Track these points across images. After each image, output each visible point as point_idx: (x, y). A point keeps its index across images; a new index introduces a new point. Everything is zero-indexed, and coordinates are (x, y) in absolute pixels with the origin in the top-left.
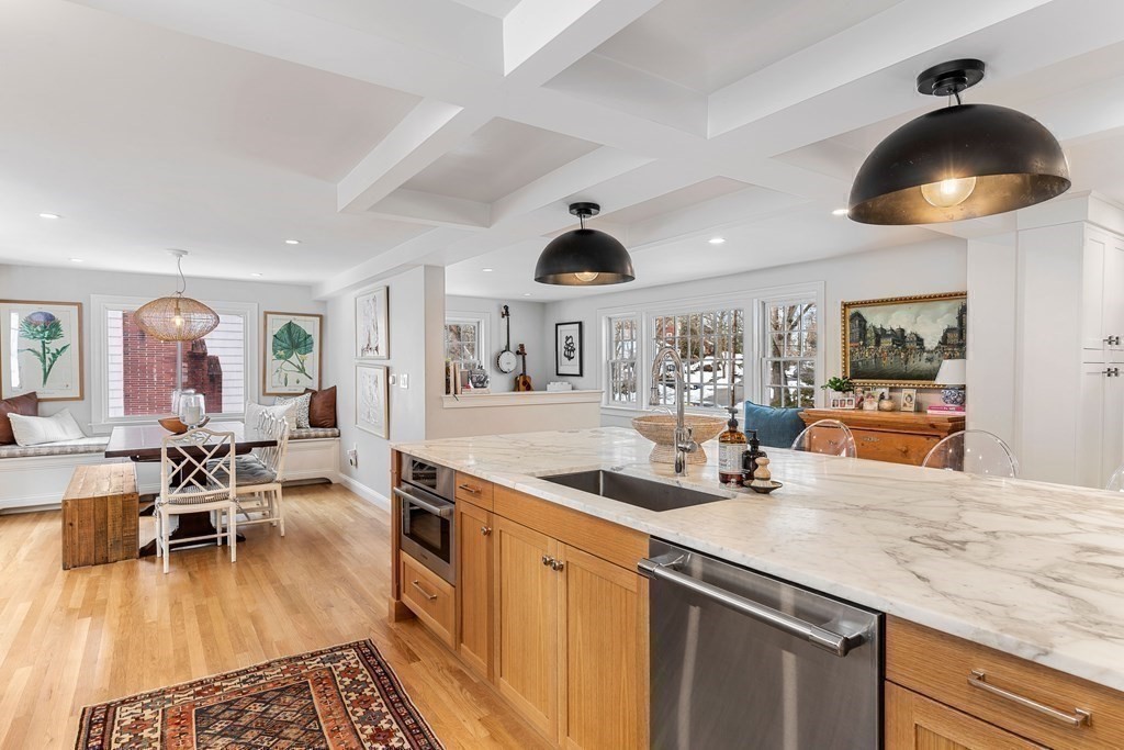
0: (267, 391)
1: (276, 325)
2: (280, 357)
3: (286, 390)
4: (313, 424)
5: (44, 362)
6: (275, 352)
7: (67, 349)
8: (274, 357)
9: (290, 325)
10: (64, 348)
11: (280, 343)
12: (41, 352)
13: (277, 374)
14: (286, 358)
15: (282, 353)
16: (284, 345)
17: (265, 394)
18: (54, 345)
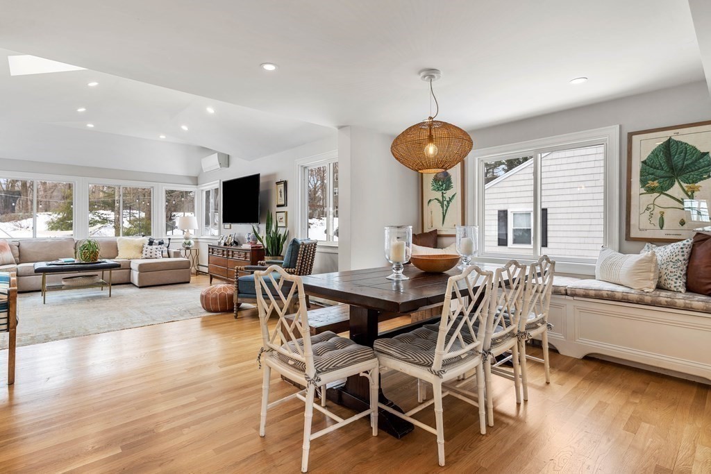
0: (633, 235)
1: (645, 148)
2: (651, 190)
3: (661, 234)
4: (690, 288)
5: (443, 207)
6: (643, 182)
7: (455, 197)
8: (643, 190)
9: (668, 146)
10: (453, 196)
11: (651, 170)
12: (441, 200)
13: (648, 213)
14: (662, 190)
15: (656, 184)
16: (659, 172)
17: (628, 238)
18: (448, 194)
